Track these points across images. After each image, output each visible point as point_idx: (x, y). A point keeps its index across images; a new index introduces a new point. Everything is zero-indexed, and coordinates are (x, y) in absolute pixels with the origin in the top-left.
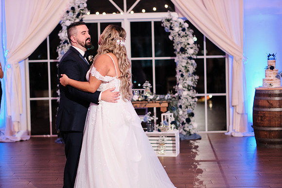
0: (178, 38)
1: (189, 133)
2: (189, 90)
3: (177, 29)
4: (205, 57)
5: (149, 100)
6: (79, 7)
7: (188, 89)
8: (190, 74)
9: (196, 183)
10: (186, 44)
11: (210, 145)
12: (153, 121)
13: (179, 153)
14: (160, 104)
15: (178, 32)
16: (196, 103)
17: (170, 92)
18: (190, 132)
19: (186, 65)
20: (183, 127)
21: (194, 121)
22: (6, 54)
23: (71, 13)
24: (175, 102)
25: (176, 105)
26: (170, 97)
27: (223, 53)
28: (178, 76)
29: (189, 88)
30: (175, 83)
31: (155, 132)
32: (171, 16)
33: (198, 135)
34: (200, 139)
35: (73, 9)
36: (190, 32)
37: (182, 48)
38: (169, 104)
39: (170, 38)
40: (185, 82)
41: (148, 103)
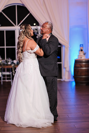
32: (37, 28)
39: (37, 37)
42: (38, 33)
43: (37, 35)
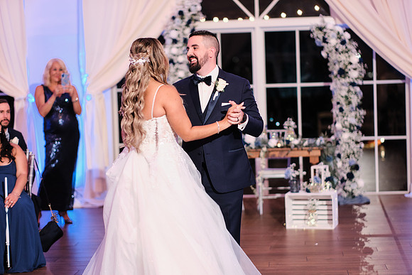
0: (334, 55)
1: (352, 195)
2: (351, 131)
3: (333, 41)
4: (375, 82)
5: (292, 146)
6: (189, 10)
7: (350, 129)
8: (352, 108)
9: (364, 269)
10: (347, 63)
11: (382, 212)
12: (298, 177)
13: (337, 223)
14: (309, 151)
15: (335, 47)
16: (361, 150)
17: (324, 134)
18: (352, 193)
19: (347, 94)
20: (342, 185)
21: (359, 177)
22: (84, 80)
23: (178, 19)
24: (331, 149)
25: (333, 154)
26: (323, 142)
27: (402, 77)
28: (335, 111)
29: (352, 128)
30: (330, 120)
31: (302, 193)
32: (324, 22)
33: (365, 198)
34: (368, 203)
35: (181, 13)
36: (352, 46)
37: (341, 69)
38: (322, 151)
39: (324, 54)
40: (346, 119)
41: (292, 150)
42: (325, 40)
43: (322, 48)
